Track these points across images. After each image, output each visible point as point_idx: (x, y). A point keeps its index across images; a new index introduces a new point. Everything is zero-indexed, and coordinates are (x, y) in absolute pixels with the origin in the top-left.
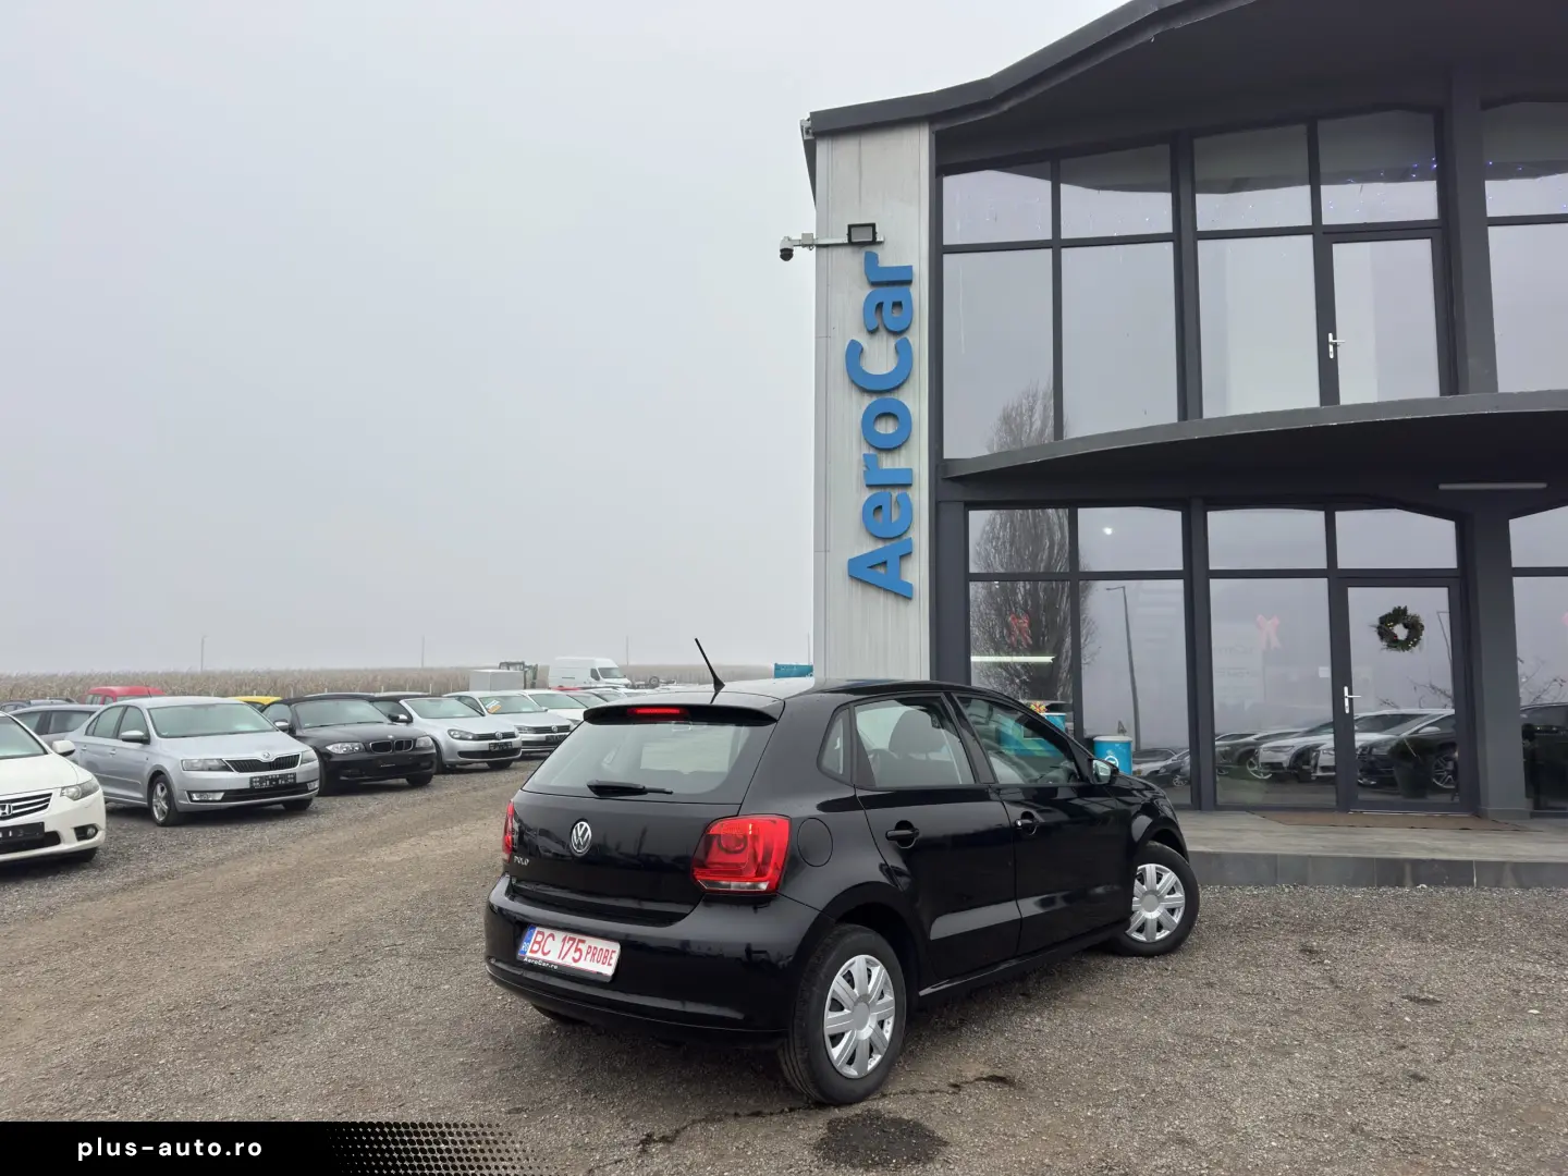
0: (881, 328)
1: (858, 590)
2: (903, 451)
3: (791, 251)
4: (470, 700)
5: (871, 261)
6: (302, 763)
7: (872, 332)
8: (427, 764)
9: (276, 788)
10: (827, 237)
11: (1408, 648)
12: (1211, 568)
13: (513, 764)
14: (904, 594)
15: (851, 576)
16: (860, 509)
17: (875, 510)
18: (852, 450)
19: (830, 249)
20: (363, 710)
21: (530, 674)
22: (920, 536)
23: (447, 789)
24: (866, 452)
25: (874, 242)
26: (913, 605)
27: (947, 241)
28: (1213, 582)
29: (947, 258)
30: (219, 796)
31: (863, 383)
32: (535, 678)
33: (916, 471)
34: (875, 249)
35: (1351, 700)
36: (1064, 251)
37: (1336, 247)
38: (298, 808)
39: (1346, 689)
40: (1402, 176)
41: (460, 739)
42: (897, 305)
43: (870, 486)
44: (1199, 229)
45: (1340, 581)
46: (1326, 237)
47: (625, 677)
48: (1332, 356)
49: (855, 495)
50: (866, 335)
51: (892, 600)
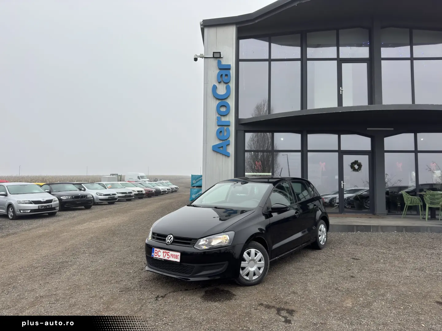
0: (222, 81)
1: (215, 154)
2: (228, 116)
3: (197, 58)
4: (102, 184)
5: (219, 63)
6: (54, 202)
7: (220, 83)
8: (90, 202)
9: (46, 209)
10: (207, 55)
11: (358, 171)
12: (308, 149)
13: (115, 203)
14: (228, 156)
15: (213, 151)
16: (215, 132)
17: (220, 132)
18: (213, 115)
19: (208, 59)
20: (71, 187)
21: (119, 177)
22: (232, 139)
23: (96, 210)
24: (218, 116)
25: (220, 57)
26: (230, 158)
27: (240, 58)
29: (240, 62)
30: (29, 211)
31: (217, 97)
32: (121, 178)
33: (231, 121)
34: (220, 59)
35: (343, 184)
36: (272, 62)
37: (343, 64)
38: (52, 215)
39: (342, 182)
40: (360, 45)
41: (100, 195)
42: (226, 75)
43: (218, 125)
44: (308, 58)
45: (342, 153)
46: (340, 61)
47: (148, 178)
48: (341, 93)
49: (214, 128)
50: (218, 83)
51: (224, 157)
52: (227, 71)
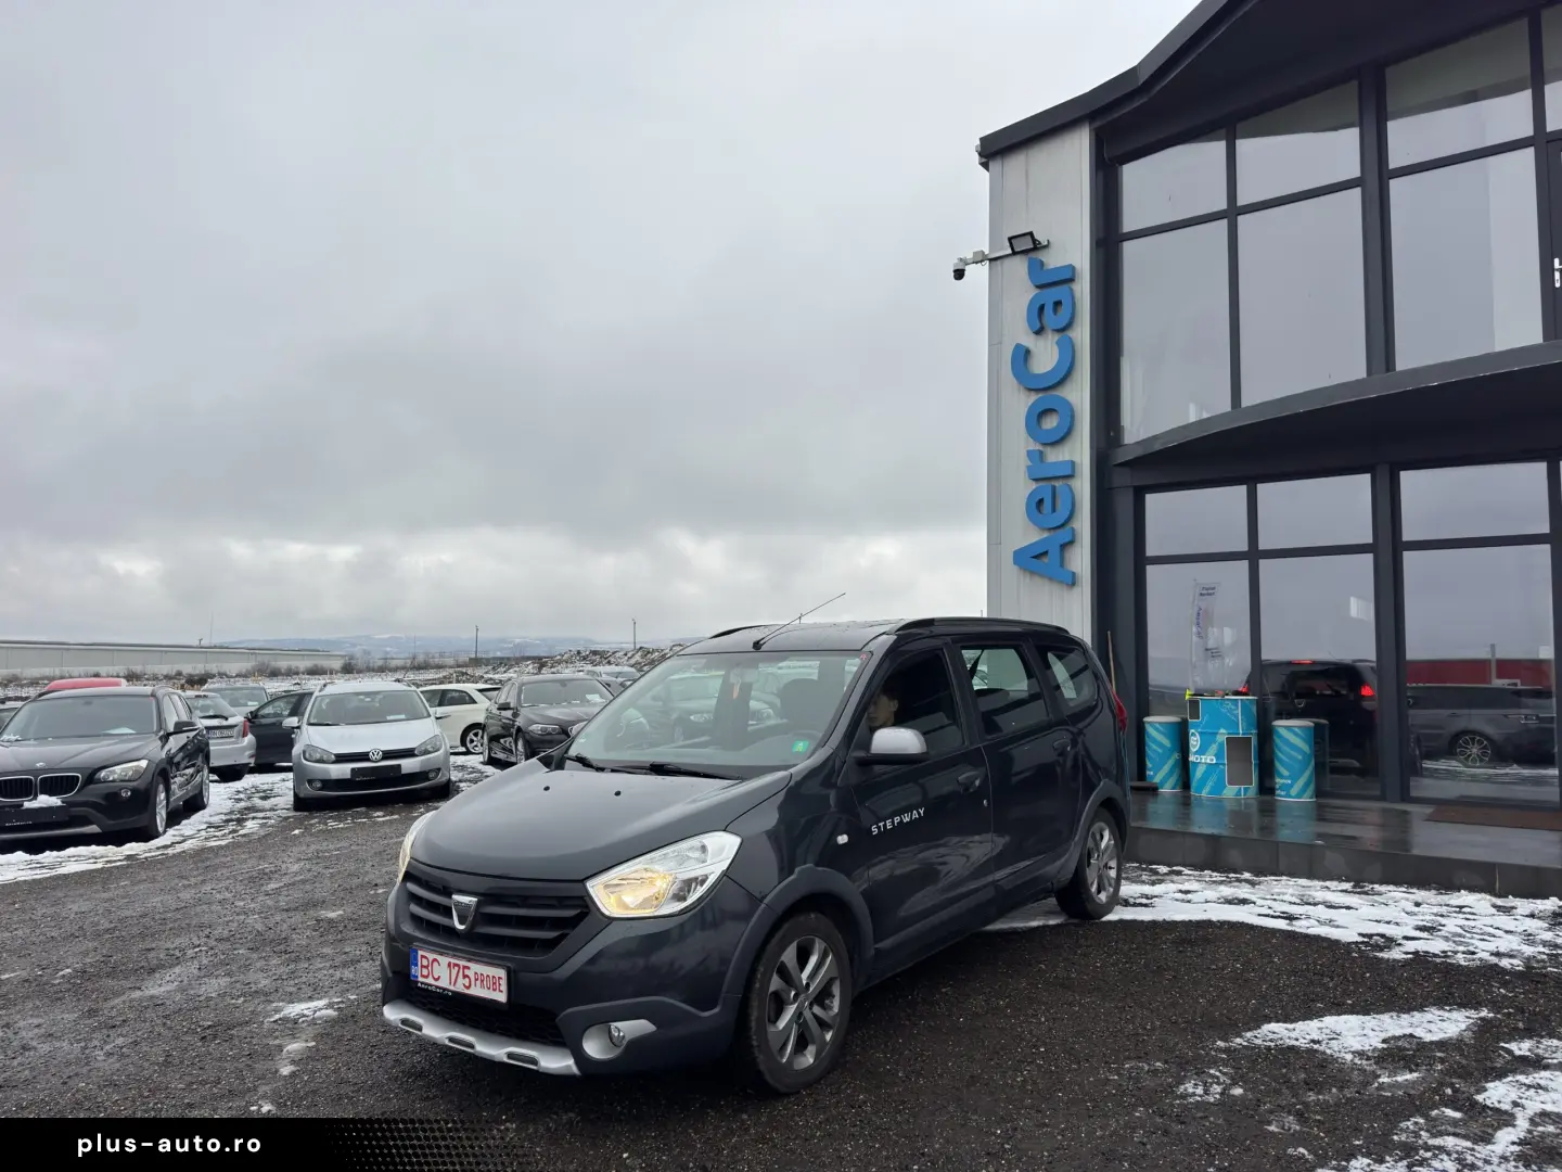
0: (1045, 328)
1: (1026, 579)
3: (964, 270)
5: (1036, 268)
7: (1039, 332)
10: (999, 250)
14: (1072, 581)
15: (1018, 567)
17: (1036, 503)
19: (999, 262)
22: (1084, 525)
24: (1031, 448)
26: (1076, 590)
27: (1126, 229)
28: (1407, 555)
29: (1123, 245)
31: (1026, 384)
33: (1077, 459)
36: (1241, 219)
42: (1058, 304)
43: (1036, 480)
44: (1391, 167)
46: (1550, 146)
48: (1557, 285)
49: (1021, 488)
50: (1033, 336)
51: (1056, 588)
52: (1064, 287)
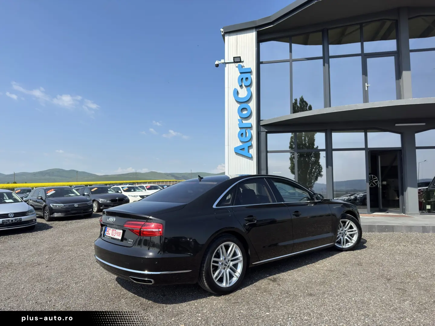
0: (243, 85)
1: (237, 156)
2: (250, 118)
5: (240, 67)
7: (241, 86)
10: (228, 61)
12: (333, 148)
14: (250, 157)
15: (235, 152)
16: (237, 135)
17: (241, 134)
18: (235, 118)
19: (229, 64)
22: (254, 141)
24: (239, 119)
26: (252, 160)
28: (333, 152)
29: (261, 65)
31: (238, 100)
34: (241, 63)
36: (293, 62)
37: (368, 59)
42: (247, 78)
43: (240, 128)
44: (330, 55)
46: (365, 56)
48: (366, 89)
50: (239, 87)
